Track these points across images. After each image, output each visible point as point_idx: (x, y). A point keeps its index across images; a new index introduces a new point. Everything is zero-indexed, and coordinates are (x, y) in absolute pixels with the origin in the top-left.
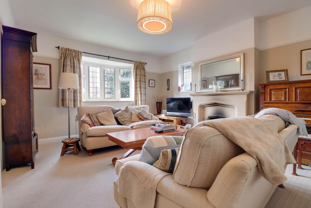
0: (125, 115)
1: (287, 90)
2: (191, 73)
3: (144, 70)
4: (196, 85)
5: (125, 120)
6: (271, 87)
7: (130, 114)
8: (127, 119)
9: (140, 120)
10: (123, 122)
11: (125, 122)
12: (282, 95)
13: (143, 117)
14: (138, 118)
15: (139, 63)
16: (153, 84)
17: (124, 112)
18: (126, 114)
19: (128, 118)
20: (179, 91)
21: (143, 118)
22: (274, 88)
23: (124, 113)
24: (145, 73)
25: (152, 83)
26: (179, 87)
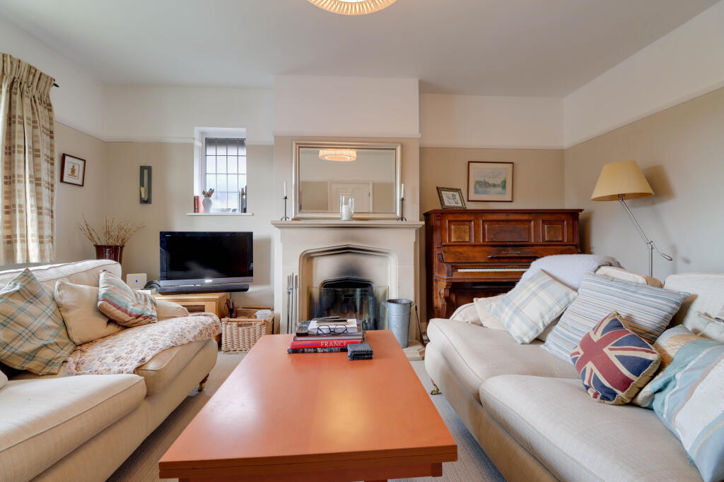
0: (30, 315)
1: (473, 223)
2: (243, 161)
3: (49, 107)
4: (286, 198)
5: (37, 344)
6: (451, 217)
7: (53, 307)
8: (47, 337)
9: (112, 328)
10: (32, 355)
11: (47, 354)
12: (465, 232)
13: (126, 311)
14: (104, 321)
15: (29, 72)
16: (79, 172)
17: (20, 303)
18: (31, 308)
19: (49, 327)
20: (196, 209)
21: (127, 318)
22: (454, 219)
23: (21, 310)
24: (51, 124)
25: (73, 171)
26: (196, 199)
